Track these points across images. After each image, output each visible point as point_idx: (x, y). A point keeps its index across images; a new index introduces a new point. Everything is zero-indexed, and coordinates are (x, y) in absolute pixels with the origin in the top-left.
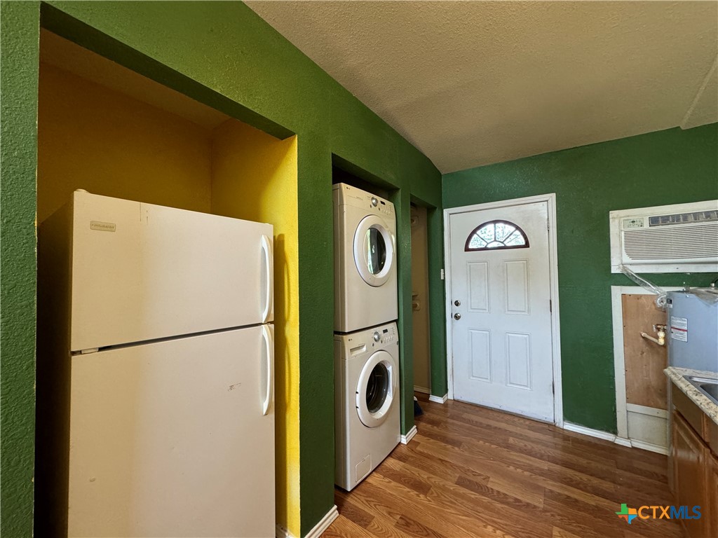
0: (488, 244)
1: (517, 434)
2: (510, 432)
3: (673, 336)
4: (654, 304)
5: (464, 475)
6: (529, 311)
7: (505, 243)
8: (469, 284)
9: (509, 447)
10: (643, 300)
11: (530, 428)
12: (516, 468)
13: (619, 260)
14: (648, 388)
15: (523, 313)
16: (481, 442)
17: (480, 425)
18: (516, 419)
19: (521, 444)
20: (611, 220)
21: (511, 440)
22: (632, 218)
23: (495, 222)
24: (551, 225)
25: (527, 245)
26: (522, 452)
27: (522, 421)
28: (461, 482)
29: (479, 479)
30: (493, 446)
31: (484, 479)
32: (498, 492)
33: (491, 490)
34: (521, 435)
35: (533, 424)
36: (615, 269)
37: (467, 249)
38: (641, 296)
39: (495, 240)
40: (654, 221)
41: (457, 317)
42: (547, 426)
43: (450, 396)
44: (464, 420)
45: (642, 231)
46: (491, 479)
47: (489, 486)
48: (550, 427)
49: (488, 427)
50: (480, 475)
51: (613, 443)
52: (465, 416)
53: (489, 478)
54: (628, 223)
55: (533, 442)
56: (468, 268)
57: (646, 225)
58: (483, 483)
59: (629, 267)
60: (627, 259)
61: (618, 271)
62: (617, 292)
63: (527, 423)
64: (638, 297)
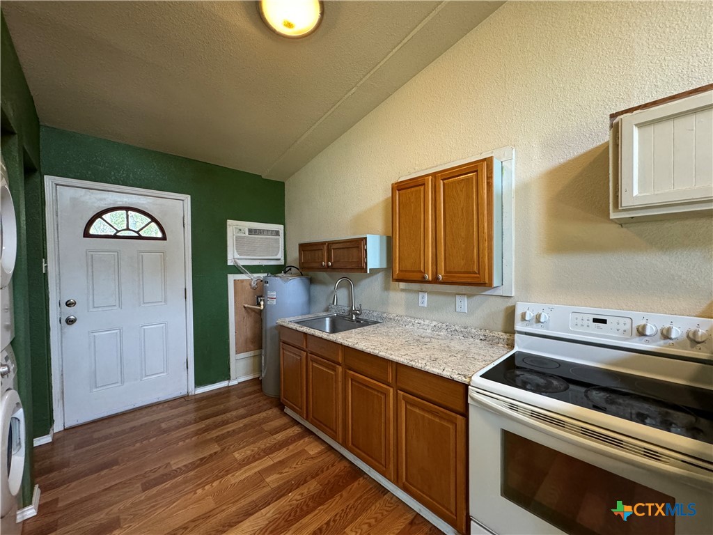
0: (118, 231)
1: (164, 419)
2: (158, 420)
3: (268, 303)
4: (250, 285)
5: (144, 480)
6: (165, 301)
7: (140, 233)
8: (90, 278)
9: (166, 431)
10: (245, 283)
11: (172, 408)
12: (184, 441)
13: (233, 257)
14: (247, 339)
15: (160, 304)
16: (138, 445)
17: (124, 432)
18: (155, 408)
19: (174, 422)
20: (228, 226)
21: (163, 426)
22: (240, 227)
23: (127, 209)
24: (186, 222)
25: (164, 238)
26: (180, 428)
27: (161, 407)
28: (146, 488)
29: (161, 472)
30: (151, 440)
31: (166, 467)
32: (185, 466)
33: (178, 470)
34: (168, 417)
35: (171, 404)
36: (230, 263)
37: (86, 234)
38: (243, 280)
39: (128, 229)
40: (251, 231)
41: (70, 322)
42: (183, 400)
43: (58, 427)
44: (99, 440)
45: (244, 237)
46: (172, 463)
47: (174, 468)
48: (185, 399)
49: (133, 429)
50: (160, 468)
51: (228, 387)
52: (96, 435)
53: (169, 463)
54: (238, 230)
55: (182, 416)
56: (90, 257)
57: (247, 233)
58: (167, 471)
59: (238, 261)
60: (237, 256)
61: (232, 264)
62: (231, 278)
63: (166, 405)
64: (242, 281)
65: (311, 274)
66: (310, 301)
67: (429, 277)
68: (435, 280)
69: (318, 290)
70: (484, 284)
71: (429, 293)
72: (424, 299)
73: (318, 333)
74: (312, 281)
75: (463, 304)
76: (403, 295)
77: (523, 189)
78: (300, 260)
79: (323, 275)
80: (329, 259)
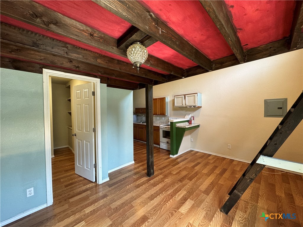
65: (137, 114)
66: (137, 120)
67: (158, 114)
68: (159, 115)
69: (139, 117)
70: (164, 115)
71: (159, 117)
72: (158, 118)
73: (140, 124)
74: (137, 116)
75: (163, 118)
76: (155, 117)
77: (170, 101)
78: (136, 111)
79: (140, 114)
80: (142, 111)
